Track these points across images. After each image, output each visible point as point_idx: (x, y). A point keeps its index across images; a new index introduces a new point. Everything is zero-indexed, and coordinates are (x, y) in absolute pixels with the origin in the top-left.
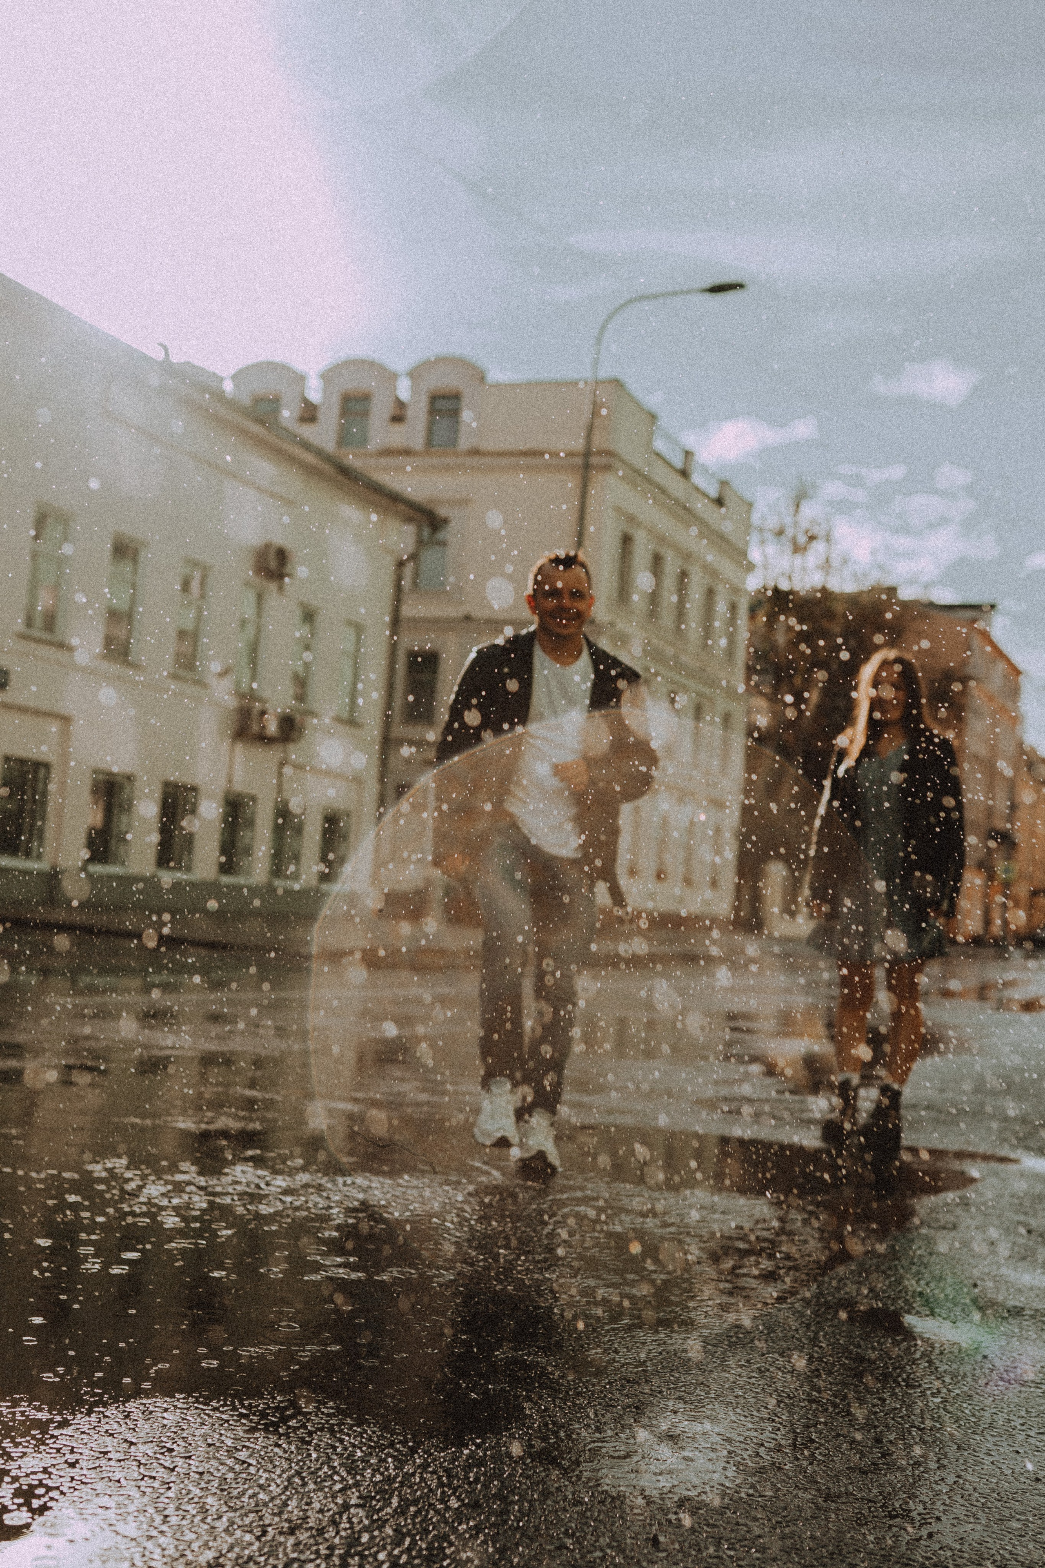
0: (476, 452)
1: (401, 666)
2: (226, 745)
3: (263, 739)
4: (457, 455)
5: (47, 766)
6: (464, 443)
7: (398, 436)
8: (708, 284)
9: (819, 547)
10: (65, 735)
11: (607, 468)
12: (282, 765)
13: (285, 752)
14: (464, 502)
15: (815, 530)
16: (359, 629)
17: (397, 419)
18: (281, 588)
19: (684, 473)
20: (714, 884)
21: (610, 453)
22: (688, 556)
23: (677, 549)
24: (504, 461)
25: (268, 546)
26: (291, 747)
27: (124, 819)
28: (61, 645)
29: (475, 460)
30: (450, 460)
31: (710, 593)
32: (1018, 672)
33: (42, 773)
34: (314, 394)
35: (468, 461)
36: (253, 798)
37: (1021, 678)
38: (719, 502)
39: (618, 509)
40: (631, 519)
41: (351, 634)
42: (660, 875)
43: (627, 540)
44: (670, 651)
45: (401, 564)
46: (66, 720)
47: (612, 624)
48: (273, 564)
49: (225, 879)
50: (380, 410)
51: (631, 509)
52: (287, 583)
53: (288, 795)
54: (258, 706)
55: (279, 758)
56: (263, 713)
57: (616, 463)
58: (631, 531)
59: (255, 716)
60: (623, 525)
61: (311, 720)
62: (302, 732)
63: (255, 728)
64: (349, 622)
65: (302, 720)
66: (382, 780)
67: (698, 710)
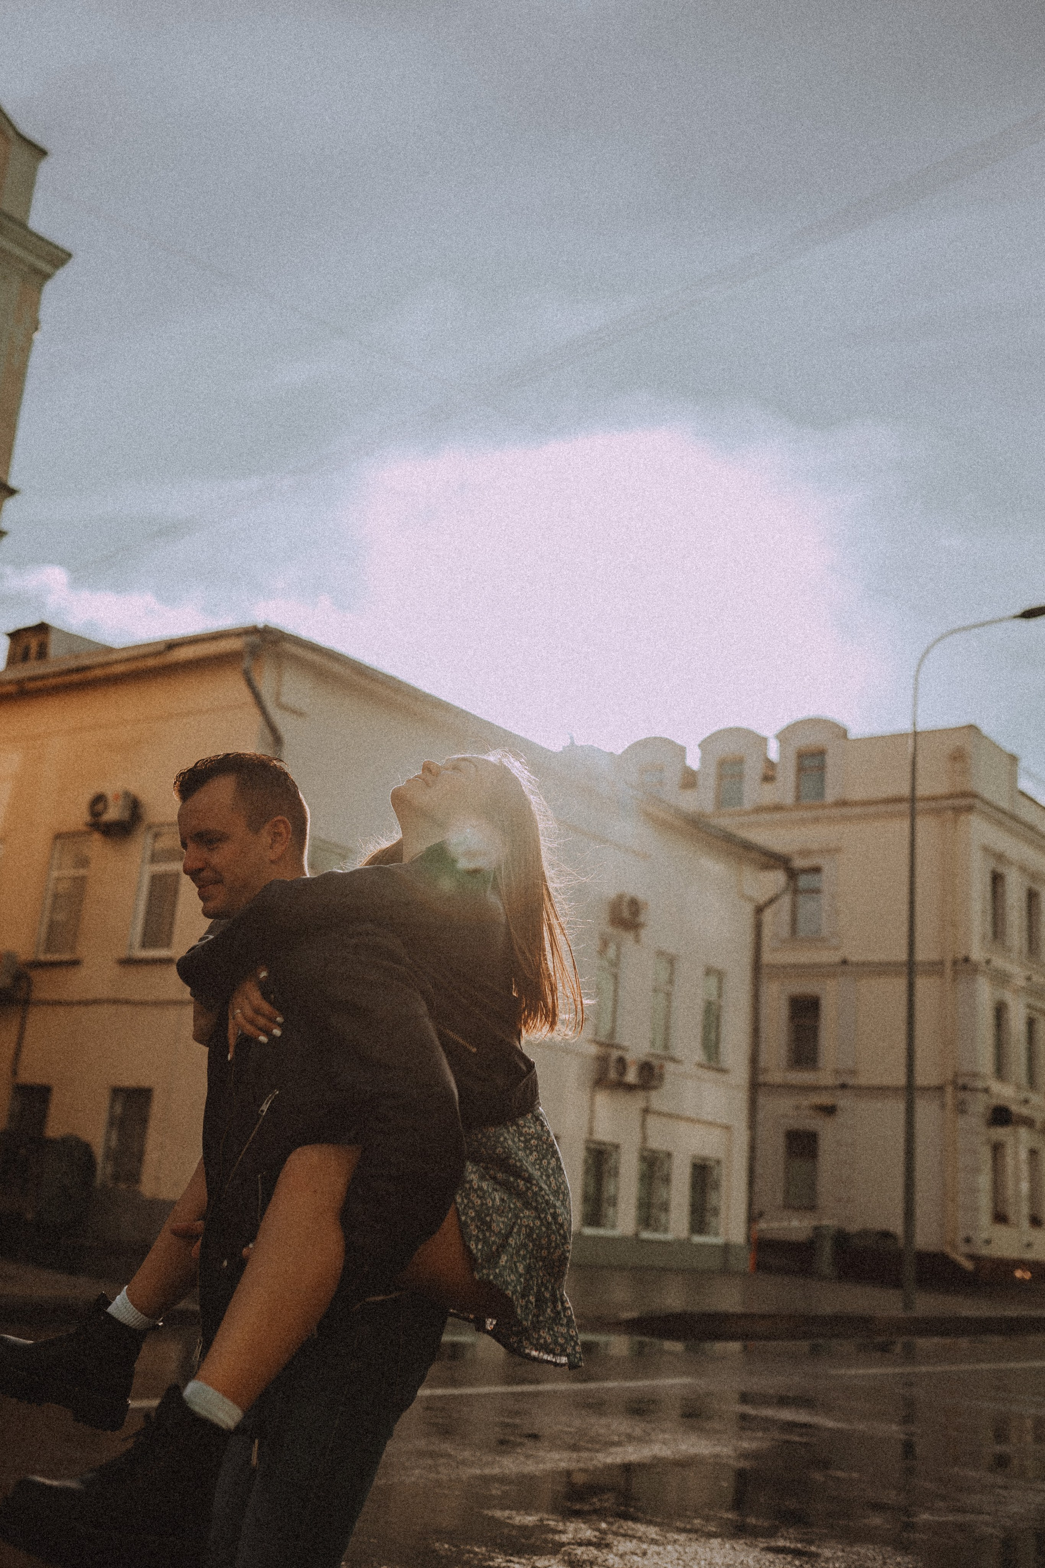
0: (843, 803)
1: (784, 1007)
2: (586, 1093)
3: (622, 1086)
4: (823, 807)
6: (831, 795)
7: (769, 794)
8: (1019, 610)
11: (972, 809)
12: (646, 1111)
13: (648, 1100)
14: (832, 851)
16: (720, 977)
17: (768, 778)
18: (637, 940)
21: (971, 795)
24: (872, 809)
25: (621, 897)
26: (653, 1094)
29: (845, 811)
30: (820, 812)
34: (693, 761)
35: (836, 812)
36: (617, 1147)
39: (986, 849)
40: (1000, 857)
41: (713, 981)
43: (997, 879)
45: (759, 910)
47: (988, 962)
48: (626, 914)
49: (592, 1231)
50: (753, 770)
51: (1000, 848)
52: (643, 933)
53: (655, 1143)
54: (615, 1054)
55: (642, 1104)
56: (621, 1061)
57: (978, 804)
58: (1001, 869)
59: (612, 1063)
60: (992, 864)
61: (670, 1067)
62: (661, 1077)
63: (613, 1075)
64: (709, 972)
65: (661, 1066)
66: (751, 1125)
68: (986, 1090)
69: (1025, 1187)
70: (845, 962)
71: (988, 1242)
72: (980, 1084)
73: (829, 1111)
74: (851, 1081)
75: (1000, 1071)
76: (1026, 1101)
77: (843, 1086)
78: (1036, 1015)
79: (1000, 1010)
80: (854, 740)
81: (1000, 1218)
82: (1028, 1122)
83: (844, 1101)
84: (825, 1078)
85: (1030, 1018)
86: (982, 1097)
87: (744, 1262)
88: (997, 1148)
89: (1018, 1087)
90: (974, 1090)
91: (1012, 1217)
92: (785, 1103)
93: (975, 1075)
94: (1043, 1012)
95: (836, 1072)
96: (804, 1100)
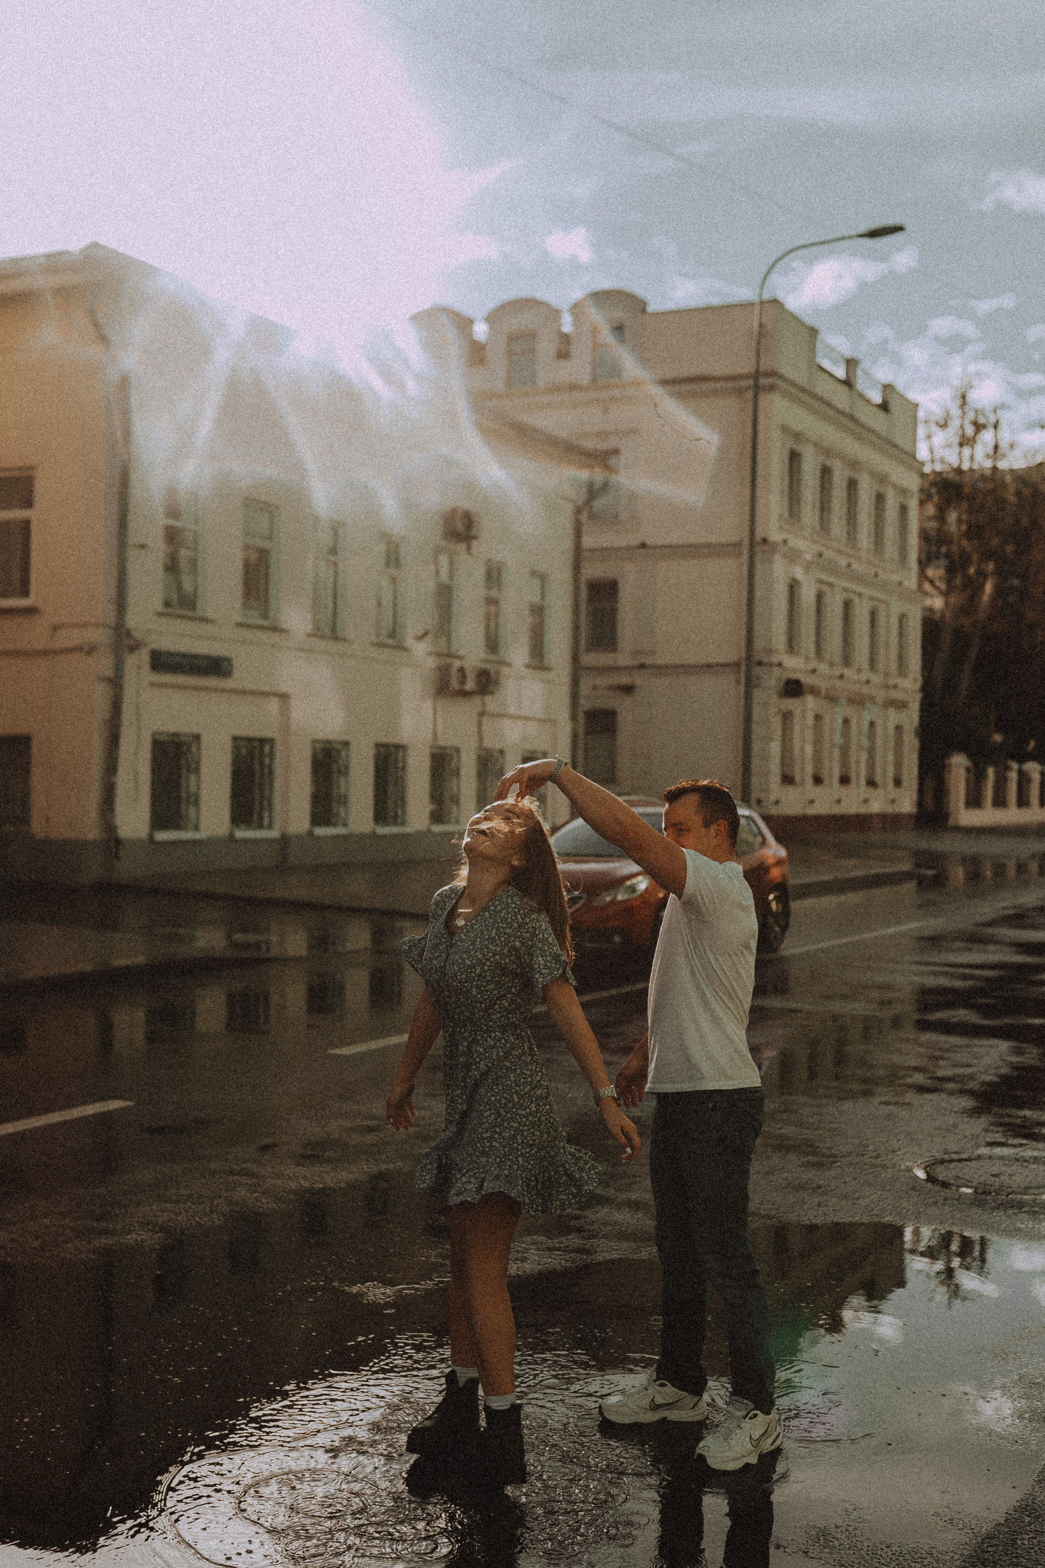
1: (584, 593)
2: (429, 703)
3: (461, 694)
4: (620, 384)
5: (271, 741)
6: (628, 373)
7: (564, 373)
9: (987, 436)
10: (285, 711)
11: (772, 388)
12: (482, 714)
13: (483, 703)
14: (631, 433)
15: (982, 420)
16: (543, 578)
17: (563, 355)
18: (469, 548)
19: (848, 383)
20: (898, 782)
21: (774, 374)
22: (855, 465)
23: (843, 458)
25: (454, 510)
26: (488, 699)
27: (343, 783)
28: (275, 629)
30: (616, 391)
31: (880, 498)
33: (267, 748)
34: (481, 333)
36: (458, 750)
38: (884, 407)
39: (785, 429)
40: (797, 436)
41: (537, 582)
42: (845, 780)
43: (794, 457)
44: (844, 562)
45: (578, 511)
46: (284, 697)
47: (785, 542)
48: (460, 526)
49: (437, 828)
50: (546, 346)
51: (796, 426)
52: (475, 543)
53: (488, 743)
54: (457, 664)
55: (479, 709)
56: (462, 670)
57: (779, 382)
58: (799, 448)
59: (454, 673)
60: (791, 443)
61: (505, 671)
62: (497, 683)
63: (455, 684)
64: (534, 573)
65: (497, 673)
66: (574, 718)
67: (873, 614)
68: (780, 665)
69: (809, 749)
70: (643, 545)
71: (777, 802)
72: (775, 660)
73: (628, 689)
74: (648, 661)
75: (792, 646)
76: (814, 671)
77: (642, 666)
78: (824, 588)
79: (793, 587)
80: (653, 314)
81: (788, 779)
82: (814, 691)
83: (639, 680)
84: (623, 659)
85: (820, 591)
86: (776, 671)
88: (787, 716)
89: (807, 658)
90: (771, 665)
91: (798, 779)
92: (585, 687)
93: (769, 651)
94: (831, 585)
95: (635, 653)
96: (603, 681)
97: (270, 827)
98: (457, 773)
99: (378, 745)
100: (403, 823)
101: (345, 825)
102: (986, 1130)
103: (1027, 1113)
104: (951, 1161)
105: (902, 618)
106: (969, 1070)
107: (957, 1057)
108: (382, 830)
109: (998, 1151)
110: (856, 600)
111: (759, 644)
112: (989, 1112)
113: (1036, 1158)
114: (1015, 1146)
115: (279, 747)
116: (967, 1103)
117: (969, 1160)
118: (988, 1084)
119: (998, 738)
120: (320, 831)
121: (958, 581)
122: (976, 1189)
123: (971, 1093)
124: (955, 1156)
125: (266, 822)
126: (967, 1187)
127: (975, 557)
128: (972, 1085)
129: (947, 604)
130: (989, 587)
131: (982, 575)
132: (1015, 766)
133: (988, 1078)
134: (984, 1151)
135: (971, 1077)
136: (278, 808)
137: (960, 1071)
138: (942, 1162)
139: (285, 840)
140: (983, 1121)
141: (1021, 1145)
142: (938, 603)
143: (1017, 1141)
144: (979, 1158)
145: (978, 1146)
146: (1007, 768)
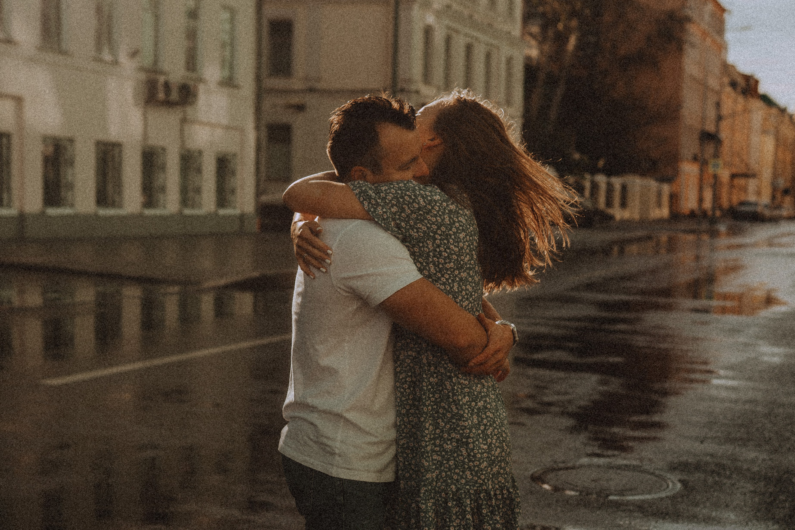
1: (265, 30)
2: (140, 110)
3: (168, 104)
5: (8, 136)
10: (20, 111)
12: (183, 121)
13: (185, 112)
16: (232, 11)
26: (189, 108)
27: (70, 171)
28: (9, 42)
32: (723, 10)
33: (4, 141)
36: (164, 149)
37: (726, 15)
41: (226, 15)
44: (466, 12)
46: (18, 100)
49: (148, 212)
53: (189, 145)
54: (162, 79)
55: (181, 116)
56: (167, 85)
59: (160, 86)
61: (201, 86)
62: (195, 96)
63: (161, 95)
64: (225, 7)
65: (195, 87)
66: (257, 128)
67: (488, 56)
68: (417, 92)
72: (414, 88)
73: (300, 108)
74: (319, 86)
75: (427, 78)
77: (311, 90)
78: (450, 33)
79: (428, 31)
83: (310, 100)
84: (296, 83)
85: (448, 35)
87: (254, 226)
90: (409, 92)
92: (267, 104)
93: (409, 81)
94: (457, 31)
95: (306, 79)
96: (281, 101)
97: (9, 206)
98: (163, 168)
99: (98, 143)
100: (120, 206)
101: (72, 206)
102: (585, 445)
103: (615, 430)
104: (560, 469)
105: (509, 61)
106: (567, 397)
107: (557, 387)
108: (103, 212)
109: (595, 460)
110: (476, 44)
111: (401, 74)
112: (586, 428)
113: (626, 466)
114: (608, 456)
115: (15, 140)
116: (570, 422)
117: (573, 468)
118: (585, 408)
119: (577, 156)
120: (52, 211)
121: (551, 33)
122: (581, 492)
123: (571, 415)
124: (561, 465)
125: (5, 202)
126: (573, 490)
127: (563, 17)
128: (570, 409)
129: (542, 52)
130: (572, 41)
131: (568, 30)
132: (588, 176)
133: (582, 403)
134: (585, 460)
135: (570, 402)
136: (15, 192)
137: (561, 398)
138: (553, 470)
139: (22, 217)
140: (582, 437)
141: (614, 456)
142: (534, 53)
143: (610, 453)
144: (581, 466)
145: (579, 457)
146: (583, 178)
